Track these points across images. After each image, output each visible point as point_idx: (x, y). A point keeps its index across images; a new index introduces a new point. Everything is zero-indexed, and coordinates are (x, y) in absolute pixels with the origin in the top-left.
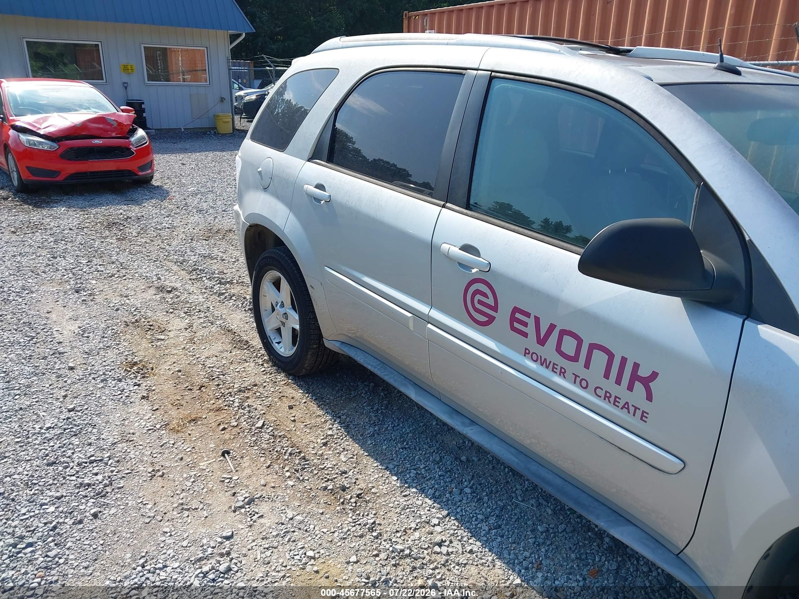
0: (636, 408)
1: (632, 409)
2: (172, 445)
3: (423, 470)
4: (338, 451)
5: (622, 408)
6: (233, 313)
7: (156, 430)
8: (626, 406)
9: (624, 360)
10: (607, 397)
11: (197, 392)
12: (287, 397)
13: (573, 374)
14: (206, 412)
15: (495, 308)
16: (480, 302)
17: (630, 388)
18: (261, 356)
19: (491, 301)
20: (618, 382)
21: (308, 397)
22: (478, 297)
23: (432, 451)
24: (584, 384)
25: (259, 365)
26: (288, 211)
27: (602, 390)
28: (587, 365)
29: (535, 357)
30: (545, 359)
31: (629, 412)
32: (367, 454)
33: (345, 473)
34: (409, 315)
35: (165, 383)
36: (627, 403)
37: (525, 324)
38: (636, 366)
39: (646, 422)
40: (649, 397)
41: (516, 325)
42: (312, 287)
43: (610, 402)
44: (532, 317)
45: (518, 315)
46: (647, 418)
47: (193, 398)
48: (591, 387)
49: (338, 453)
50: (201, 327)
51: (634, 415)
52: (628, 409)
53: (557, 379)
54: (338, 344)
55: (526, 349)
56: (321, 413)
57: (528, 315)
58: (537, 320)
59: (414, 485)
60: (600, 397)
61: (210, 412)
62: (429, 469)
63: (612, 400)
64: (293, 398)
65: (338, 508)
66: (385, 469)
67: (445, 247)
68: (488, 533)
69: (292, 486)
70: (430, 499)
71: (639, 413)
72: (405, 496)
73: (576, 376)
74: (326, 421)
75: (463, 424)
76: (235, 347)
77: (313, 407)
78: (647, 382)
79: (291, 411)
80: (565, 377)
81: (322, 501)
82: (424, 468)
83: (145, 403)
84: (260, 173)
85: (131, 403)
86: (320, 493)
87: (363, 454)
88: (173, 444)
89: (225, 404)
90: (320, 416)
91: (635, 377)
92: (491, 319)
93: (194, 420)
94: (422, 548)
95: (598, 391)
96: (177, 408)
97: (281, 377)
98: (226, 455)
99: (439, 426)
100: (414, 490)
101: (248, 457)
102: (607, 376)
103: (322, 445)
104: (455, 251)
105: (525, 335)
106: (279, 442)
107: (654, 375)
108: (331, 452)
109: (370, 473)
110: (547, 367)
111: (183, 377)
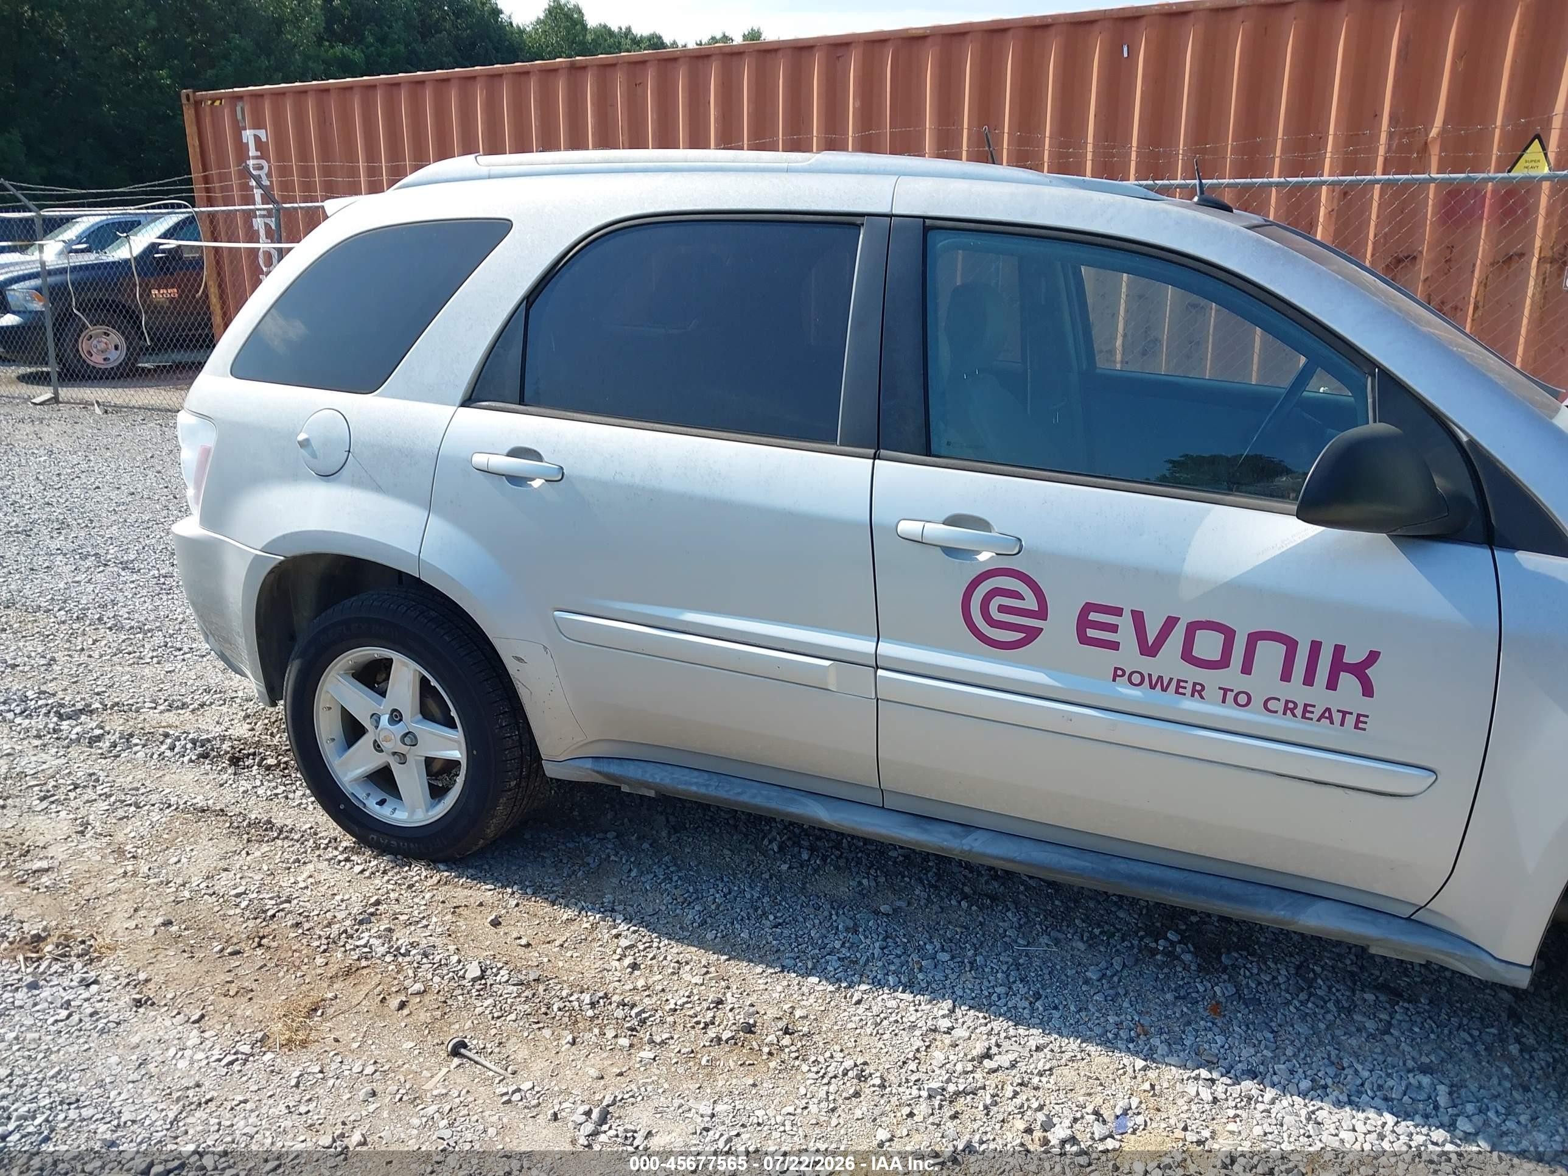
0: (1344, 713)
1: (1337, 717)
2: (320, 1076)
3: (844, 950)
4: (670, 971)
5: (1319, 720)
6: (161, 773)
7: (246, 1060)
8: (1327, 715)
9: (1316, 648)
10: (1289, 708)
11: (260, 953)
12: (466, 906)
13: (1220, 688)
14: (325, 985)
15: (1042, 613)
16: (1002, 609)
17: (1332, 685)
18: (330, 842)
19: (1030, 602)
20: (1309, 680)
21: (513, 893)
22: (998, 601)
23: (826, 913)
24: (1243, 699)
25: (340, 862)
26: (421, 514)
27: (1279, 700)
28: (1247, 669)
29: (1136, 679)
30: (1160, 678)
31: (1332, 723)
32: (725, 957)
33: (720, 1002)
34: (827, 663)
35: (159, 958)
36: (1328, 710)
37: (1114, 628)
38: (1339, 650)
39: (1364, 729)
40: (1368, 690)
41: (1091, 633)
42: (519, 659)
43: (1294, 715)
44: (1127, 616)
45: (1093, 616)
46: (1366, 723)
47: (261, 967)
48: (1258, 702)
49: (673, 973)
50: (114, 821)
51: (1342, 724)
52: (1330, 718)
53: (1190, 705)
54: (589, 764)
55: (1116, 669)
56: (568, 914)
57: (1118, 612)
58: (1138, 617)
59: (856, 978)
60: (1276, 712)
61: (333, 983)
62: (853, 944)
63: (1299, 712)
64: (481, 905)
65: (772, 1065)
66: (782, 971)
67: (907, 527)
68: (1033, 1010)
69: (654, 1059)
70: (903, 992)
71: (1350, 720)
72: (859, 1002)
73: (1226, 691)
74: (594, 926)
75: (954, 835)
76: (249, 841)
77: (542, 908)
78: (1359, 670)
79: (501, 930)
80: (1202, 698)
81: (732, 1064)
82: (843, 945)
83: (154, 1013)
84: (304, 444)
85: (118, 1024)
86: (716, 1051)
87: (718, 960)
88: (321, 1072)
89: (356, 957)
90: (570, 921)
91: (1338, 665)
92: (1032, 634)
93: (315, 1010)
94: (967, 1073)
95: (1272, 705)
96: (246, 999)
97: (417, 872)
98: (463, 1051)
99: (795, 871)
100: (863, 987)
101: (514, 1040)
102: (1286, 676)
103: (629, 970)
104: (937, 531)
105: (1114, 646)
106: (545, 990)
107: (1373, 657)
108: (660, 977)
109: (762, 987)
110: (1164, 689)
111: (187, 933)
